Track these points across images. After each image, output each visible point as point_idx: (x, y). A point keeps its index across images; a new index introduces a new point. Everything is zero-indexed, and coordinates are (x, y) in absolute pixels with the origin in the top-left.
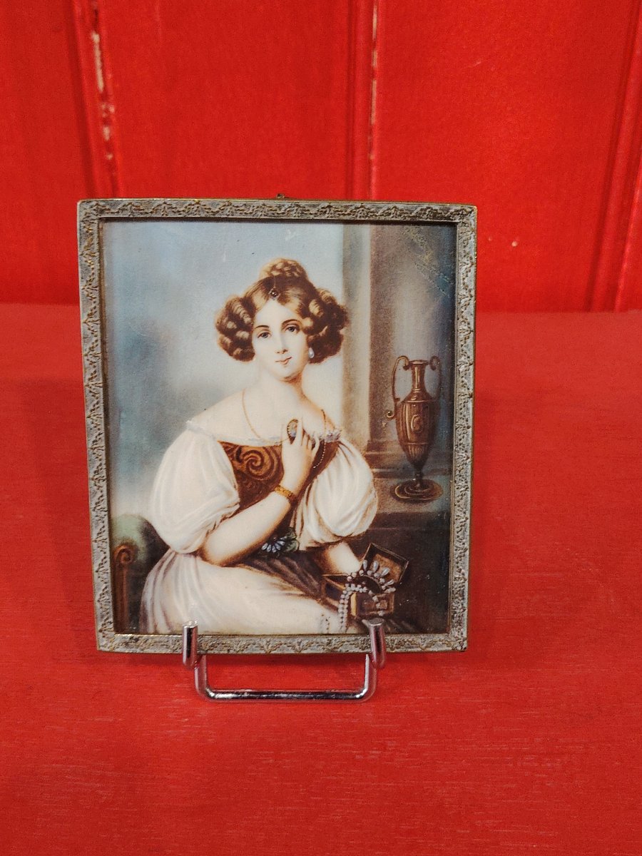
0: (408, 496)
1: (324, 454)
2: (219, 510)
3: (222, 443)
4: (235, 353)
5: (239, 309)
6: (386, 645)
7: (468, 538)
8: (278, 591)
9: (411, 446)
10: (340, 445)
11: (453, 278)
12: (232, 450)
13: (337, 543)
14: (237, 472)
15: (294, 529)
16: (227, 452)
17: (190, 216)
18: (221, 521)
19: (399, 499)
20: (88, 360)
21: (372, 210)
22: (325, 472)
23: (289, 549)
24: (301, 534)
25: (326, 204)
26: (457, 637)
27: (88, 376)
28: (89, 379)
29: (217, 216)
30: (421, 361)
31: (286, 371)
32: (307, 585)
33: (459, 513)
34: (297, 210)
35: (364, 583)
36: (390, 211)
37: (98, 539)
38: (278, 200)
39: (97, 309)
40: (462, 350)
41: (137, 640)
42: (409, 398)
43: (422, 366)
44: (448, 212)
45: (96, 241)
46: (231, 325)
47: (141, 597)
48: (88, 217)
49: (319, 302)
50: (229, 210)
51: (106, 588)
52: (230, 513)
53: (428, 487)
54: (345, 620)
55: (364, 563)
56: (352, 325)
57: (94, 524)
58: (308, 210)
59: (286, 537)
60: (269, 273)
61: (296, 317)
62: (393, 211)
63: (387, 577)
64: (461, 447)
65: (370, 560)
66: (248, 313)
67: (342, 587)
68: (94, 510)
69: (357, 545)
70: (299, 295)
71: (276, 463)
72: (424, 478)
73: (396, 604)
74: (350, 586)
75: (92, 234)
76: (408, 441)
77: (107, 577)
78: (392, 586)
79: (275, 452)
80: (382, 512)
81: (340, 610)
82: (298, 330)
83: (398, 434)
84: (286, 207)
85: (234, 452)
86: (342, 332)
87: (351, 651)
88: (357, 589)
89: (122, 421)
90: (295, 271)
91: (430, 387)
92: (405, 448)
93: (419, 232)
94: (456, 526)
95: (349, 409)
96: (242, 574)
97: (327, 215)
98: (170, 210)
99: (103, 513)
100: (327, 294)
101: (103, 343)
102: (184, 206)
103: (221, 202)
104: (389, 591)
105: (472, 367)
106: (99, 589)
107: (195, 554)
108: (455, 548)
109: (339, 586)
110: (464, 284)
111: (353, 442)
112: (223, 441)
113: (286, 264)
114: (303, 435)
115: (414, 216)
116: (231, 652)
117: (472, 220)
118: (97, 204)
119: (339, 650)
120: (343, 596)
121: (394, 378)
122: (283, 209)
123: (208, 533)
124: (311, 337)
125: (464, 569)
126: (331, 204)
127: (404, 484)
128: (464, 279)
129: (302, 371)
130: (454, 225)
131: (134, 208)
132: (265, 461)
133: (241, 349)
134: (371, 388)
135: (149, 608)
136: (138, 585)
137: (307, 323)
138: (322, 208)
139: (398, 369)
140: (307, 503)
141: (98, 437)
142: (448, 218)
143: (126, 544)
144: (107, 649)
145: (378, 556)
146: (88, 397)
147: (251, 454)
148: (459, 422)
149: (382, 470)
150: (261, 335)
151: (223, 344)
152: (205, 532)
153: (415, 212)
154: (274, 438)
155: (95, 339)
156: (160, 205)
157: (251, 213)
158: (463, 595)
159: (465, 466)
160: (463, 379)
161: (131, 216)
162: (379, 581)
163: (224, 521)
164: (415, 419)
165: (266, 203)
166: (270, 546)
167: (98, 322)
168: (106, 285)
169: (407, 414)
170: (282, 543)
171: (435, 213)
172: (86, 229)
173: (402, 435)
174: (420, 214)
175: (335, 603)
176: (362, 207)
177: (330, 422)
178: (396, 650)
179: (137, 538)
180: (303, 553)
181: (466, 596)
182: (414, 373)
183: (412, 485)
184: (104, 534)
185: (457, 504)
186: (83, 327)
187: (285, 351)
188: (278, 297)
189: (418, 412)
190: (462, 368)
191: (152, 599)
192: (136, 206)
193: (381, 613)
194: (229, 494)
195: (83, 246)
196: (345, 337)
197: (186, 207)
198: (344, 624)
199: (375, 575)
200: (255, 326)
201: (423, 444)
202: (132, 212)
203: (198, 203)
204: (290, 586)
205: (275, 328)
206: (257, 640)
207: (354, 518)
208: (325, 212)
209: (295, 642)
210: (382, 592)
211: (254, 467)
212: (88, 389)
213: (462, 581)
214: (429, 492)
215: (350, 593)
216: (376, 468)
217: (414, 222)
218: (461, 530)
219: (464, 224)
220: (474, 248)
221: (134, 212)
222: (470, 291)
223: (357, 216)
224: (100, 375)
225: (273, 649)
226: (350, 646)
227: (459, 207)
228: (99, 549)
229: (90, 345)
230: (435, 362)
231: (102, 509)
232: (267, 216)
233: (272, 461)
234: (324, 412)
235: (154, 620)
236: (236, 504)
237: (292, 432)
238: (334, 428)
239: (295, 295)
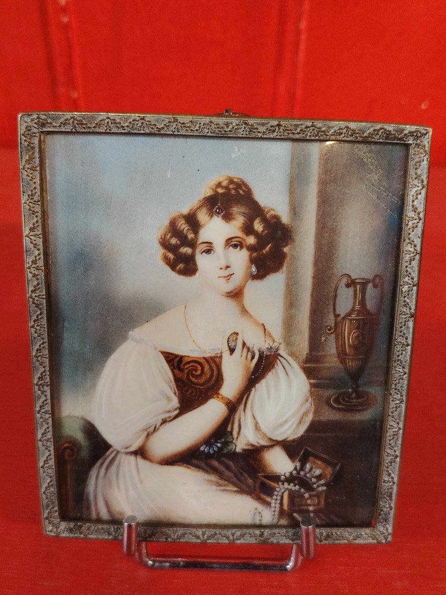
0: (343, 405)
1: (263, 365)
2: (160, 414)
3: (163, 353)
4: (178, 268)
5: (183, 226)
6: (315, 537)
7: (400, 446)
8: (214, 488)
9: (349, 359)
10: (279, 358)
11: (402, 199)
12: (173, 360)
13: (272, 446)
14: (177, 380)
15: (231, 433)
16: (168, 362)
17: (135, 131)
18: (161, 424)
19: (334, 408)
20: (31, 273)
21: (323, 129)
22: (263, 382)
23: (226, 451)
24: (237, 438)
25: (275, 123)
26: (385, 531)
27: (31, 288)
28: (32, 291)
29: (162, 132)
30: (363, 279)
31: (230, 287)
32: (242, 483)
33: (392, 423)
34: (245, 128)
35: (296, 482)
36: (341, 131)
37: (42, 439)
38: (226, 116)
39: (40, 223)
40: (407, 271)
41: (81, 527)
42: (349, 314)
43: (364, 284)
44: (402, 133)
45: (37, 155)
46: (174, 241)
47: (84, 489)
48: (30, 130)
49: (264, 220)
50: (174, 126)
51: (51, 481)
52: (169, 417)
53: (362, 397)
54: (277, 513)
55: (297, 464)
56: (296, 244)
57: (39, 425)
58: (257, 129)
60: (214, 190)
62: (345, 131)
63: (319, 478)
64: (398, 363)
65: (303, 463)
66: (192, 230)
67: (276, 485)
68: (38, 413)
69: (291, 448)
70: (243, 213)
71: (215, 372)
72: (360, 389)
73: (326, 500)
74: (283, 484)
75: (33, 148)
76: (346, 354)
77: (52, 472)
78: (323, 485)
79: (215, 362)
80: (317, 419)
81: (273, 505)
82: (242, 247)
83: (337, 348)
84: (234, 124)
85: (174, 361)
86: (286, 250)
87: (281, 542)
88: (290, 487)
89: (65, 329)
90: (241, 188)
91: (371, 304)
92: (343, 361)
93: (370, 151)
94: (388, 434)
95: (289, 324)
96: (181, 472)
97: (276, 134)
98: (113, 125)
99: (47, 416)
100: (272, 212)
101: (46, 254)
102: (128, 122)
103: (167, 118)
104: (320, 489)
105: (415, 288)
106: (44, 483)
107: (135, 453)
108: (387, 454)
109: (272, 483)
110: (413, 206)
111: (292, 354)
112: (164, 350)
113: (231, 181)
114: (243, 348)
115: (366, 137)
116: (169, 539)
117: (426, 142)
118: (38, 118)
119: (270, 541)
120: (276, 493)
121: (336, 296)
122: (231, 126)
123: (148, 435)
124: (255, 254)
125: (393, 473)
126: (282, 123)
127: (340, 395)
128: (413, 201)
129: (244, 287)
130: (407, 146)
131: (76, 122)
132: (205, 370)
133: (184, 264)
134: (312, 304)
135: (91, 498)
136: (82, 478)
137: (251, 240)
138: (272, 126)
139: (340, 287)
140: (244, 410)
141: (42, 346)
142: (401, 139)
143: (69, 442)
144: (53, 534)
145: (311, 458)
146: (32, 308)
147: (192, 364)
148: (398, 339)
149: (319, 381)
150: (204, 251)
151: (166, 260)
152: (145, 433)
153: (368, 132)
154: (214, 349)
155: (37, 252)
156: (104, 120)
157: (197, 130)
158: (390, 496)
159: (401, 381)
160: (406, 299)
161: (74, 130)
162: (311, 480)
163: (163, 425)
164: (354, 333)
165: (213, 120)
166: (208, 447)
167: (41, 236)
168: (49, 198)
169: (346, 329)
170: (219, 445)
171: (388, 135)
172: (26, 144)
173: (340, 349)
174: (373, 134)
175: (269, 499)
176: (312, 126)
177: (270, 336)
178: (325, 542)
179: (79, 436)
180: (239, 454)
181: (394, 497)
182: (355, 291)
183: (349, 395)
184: (48, 434)
185: (391, 414)
186: (26, 241)
187: (227, 267)
188: (222, 214)
189: (358, 328)
190: (405, 288)
191: (95, 491)
192: (79, 121)
193: (311, 508)
194: (169, 399)
195: (24, 160)
196: (288, 254)
197: (130, 123)
199: (308, 475)
200: (199, 242)
201: (361, 357)
202: (75, 127)
203: (143, 119)
204: (226, 483)
205: (219, 245)
206: (194, 530)
207: (289, 424)
208: (274, 131)
209: (229, 533)
210: (313, 490)
211: (193, 376)
212: (31, 300)
213: (391, 484)
214: (363, 402)
215: (283, 490)
216: (313, 379)
217: (366, 141)
218: (393, 439)
219: (418, 145)
220: (426, 171)
221: (77, 126)
222: (419, 214)
223: (307, 135)
224: (43, 287)
225: (208, 538)
226: (281, 538)
227: (413, 128)
228: (44, 448)
229: (32, 258)
230: (377, 280)
231: (46, 413)
232: (214, 133)
233: (212, 371)
234: (264, 326)
235: (97, 509)
236: (176, 409)
237: (232, 344)
238: (274, 341)
239: (240, 213)
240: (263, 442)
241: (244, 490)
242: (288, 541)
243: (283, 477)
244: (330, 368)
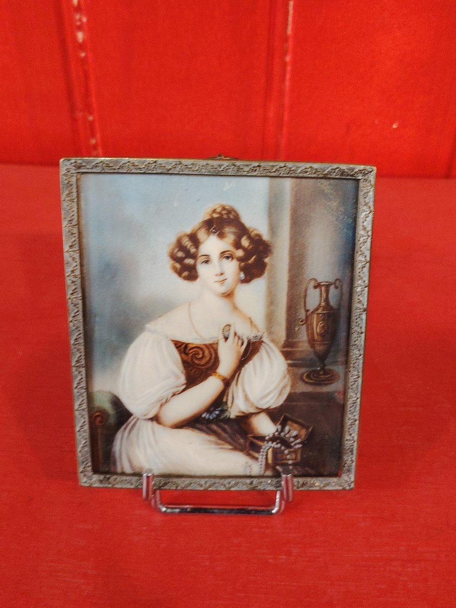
0: (313, 380)
1: (251, 350)
2: (171, 389)
3: (173, 341)
4: (183, 275)
5: (187, 243)
6: (293, 486)
7: (358, 412)
8: (213, 446)
9: (317, 344)
10: (263, 344)
11: (355, 221)
12: (181, 346)
13: (258, 413)
14: (185, 363)
15: (226, 403)
16: (177, 348)
17: (149, 172)
18: (172, 397)
19: (306, 383)
20: (70, 280)
21: (292, 169)
22: (251, 363)
24: (231, 407)
25: (256, 164)
26: (348, 480)
27: (70, 292)
28: (72, 294)
29: (170, 172)
30: (327, 282)
31: (223, 289)
32: (236, 442)
33: (352, 394)
34: (233, 168)
35: (278, 441)
36: (307, 170)
37: (79, 409)
38: (219, 160)
39: (77, 242)
40: (360, 276)
41: (109, 479)
42: (317, 309)
43: (328, 286)
44: (353, 171)
45: (74, 190)
46: (180, 254)
47: (111, 448)
48: (69, 171)
49: (250, 238)
50: (179, 167)
51: (86, 442)
52: (178, 391)
53: (329, 374)
54: (263, 466)
56: (275, 255)
57: (76, 398)
58: (242, 169)
59: (220, 409)
60: (211, 215)
61: (231, 248)
62: (309, 170)
63: (296, 437)
64: (355, 346)
65: (283, 425)
66: (194, 246)
67: (262, 444)
68: (76, 388)
69: (274, 414)
70: (234, 232)
71: (214, 356)
72: (327, 367)
73: (302, 456)
74: (268, 443)
75: (72, 185)
76: (314, 340)
77: (86, 435)
78: (299, 443)
79: (213, 348)
80: (293, 391)
81: (260, 460)
82: (233, 259)
83: (308, 336)
84: (225, 166)
85: (182, 348)
86: (266, 260)
87: (267, 489)
88: (273, 445)
89: (96, 323)
90: (231, 214)
91: (333, 302)
92: (313, 346)
93: (329, 185)
94: (349, 403)
95: (270, 318)
96: (187, 434)
97: (256, 173)
98: (133, 167)
99: (83, 391)
100: (255, 232)
101: (82, 265)
103: (172, 161)
104: (297, 446)
105: (366, 289)
106: (81, 443)
107: (152, 419)
108: (348, 418)
109: (259, 443)
110: (363, 226)
111: (273, 341)
112: (173, 339)
113: (224, 209)
114: (235, 336)
115: (326, 174)
116: (179, 488)
117: (372, 177)
118: (76, 162)
119: (258, 488)
120: (262, 450)
121: (305, 296)
122: (222, 167)
123: (161, 405)
124: (243, 264)
125: (354, 433)
126: (261, 164)
127: (311, 372)
128: (363, 222)
129: (235, 289)
130: (357, 181)
131: (104, 165)
132: (205, 354)
133: (189, 272)
134: (288, 302)
135: (117, 455)
136: (110, 440)
137: (240, 253)
138: (254, 167)
139: (309, 288)
140: (236, 385)
141: (79, 336)
142: (352, 175)
143: (100, 411)
144: (86, 485)
145: (289, 422)
146: (71, 307)
147: (195, 349)
148: (355, 328)
149: (294, 362)
150: (203, 262)
151: (175, 269)
153: (327, 171)
154: (212, 338)
155: (75, 264)
156: (125, 163)
157: (197, 170)
158: (352, 451)
159: (358, 361)
160: (359, 297)
161: (102, 171)
162: (290, 440)
163: (174, 397)
164: (321, 325)
165: (209, 163)
166: (208, 414)
167: (78, 251)
168: (83, 223)
169: (315, 321)
170: (217, 412)
171: (343, 173)
172: (67, 181)
173: (310, 337)
174: (331, 172)
176: (284, 166)
177: (256, 327)
178: (301, 489)
179: (107, 406)
180: (233, 420)
181: (355, 452)
182: (321, 291)
183: (318, 372)
184: (83, 405)
185: (351, 387)
186: (66, 256)
188: (217, 233)
189: (323, 320)
190: (359, 289)
191: (120, 449)
192: (106, 164)
193: (290, 462)
194: (178, 377)
195: (65, 194)
197: (146, 165)
198: (263, 469)
199: (287, 436)
200: (199, 255)
201: (326, 342)
202: (103, 169)
203: (155, 162)
204: (223, 442)
205: (215, 257)
206: (198, 480)
207: (272, 395)
208: (256, 170)
209: (226, 482)
210: (291, 447)
211: (197, 359)
212: (70, 301)
213: (352, 442)
214: (330, 377)
215: (268, 448)
216: (290, 360)
217: (325, 177)
218: (353, 406)
219: (366, 180)
220: (372, 200)
221: (105, 168)
222: (368, 232)
223: (280, 174)
224: (79, 291)
225: (210, 486)
226: (267, 485)
227: (362, 167)
228: (80, 416)
229: (71, 269)
230: (338, 283)
231: (82, 388)
232: (209, 172)
233: (211, 355)
234: (250, 320)
235: (121, 465)
236: (184, 384)
237: (226, 334)
238: (259, 331)
239: (231, 232)
240: (252, 410)
241: (237, 448)
242: (272, 488)
243: (267, 438)
244: (302, 351)
